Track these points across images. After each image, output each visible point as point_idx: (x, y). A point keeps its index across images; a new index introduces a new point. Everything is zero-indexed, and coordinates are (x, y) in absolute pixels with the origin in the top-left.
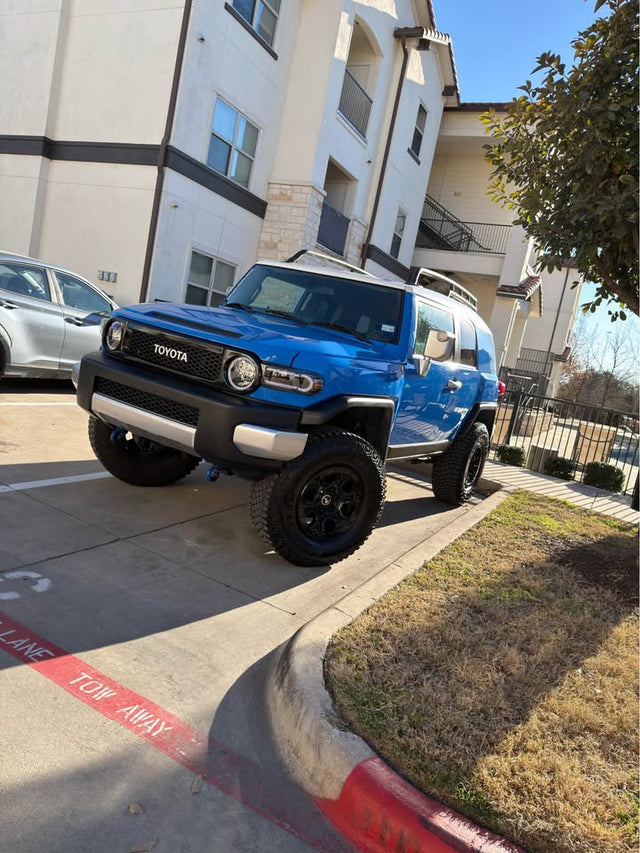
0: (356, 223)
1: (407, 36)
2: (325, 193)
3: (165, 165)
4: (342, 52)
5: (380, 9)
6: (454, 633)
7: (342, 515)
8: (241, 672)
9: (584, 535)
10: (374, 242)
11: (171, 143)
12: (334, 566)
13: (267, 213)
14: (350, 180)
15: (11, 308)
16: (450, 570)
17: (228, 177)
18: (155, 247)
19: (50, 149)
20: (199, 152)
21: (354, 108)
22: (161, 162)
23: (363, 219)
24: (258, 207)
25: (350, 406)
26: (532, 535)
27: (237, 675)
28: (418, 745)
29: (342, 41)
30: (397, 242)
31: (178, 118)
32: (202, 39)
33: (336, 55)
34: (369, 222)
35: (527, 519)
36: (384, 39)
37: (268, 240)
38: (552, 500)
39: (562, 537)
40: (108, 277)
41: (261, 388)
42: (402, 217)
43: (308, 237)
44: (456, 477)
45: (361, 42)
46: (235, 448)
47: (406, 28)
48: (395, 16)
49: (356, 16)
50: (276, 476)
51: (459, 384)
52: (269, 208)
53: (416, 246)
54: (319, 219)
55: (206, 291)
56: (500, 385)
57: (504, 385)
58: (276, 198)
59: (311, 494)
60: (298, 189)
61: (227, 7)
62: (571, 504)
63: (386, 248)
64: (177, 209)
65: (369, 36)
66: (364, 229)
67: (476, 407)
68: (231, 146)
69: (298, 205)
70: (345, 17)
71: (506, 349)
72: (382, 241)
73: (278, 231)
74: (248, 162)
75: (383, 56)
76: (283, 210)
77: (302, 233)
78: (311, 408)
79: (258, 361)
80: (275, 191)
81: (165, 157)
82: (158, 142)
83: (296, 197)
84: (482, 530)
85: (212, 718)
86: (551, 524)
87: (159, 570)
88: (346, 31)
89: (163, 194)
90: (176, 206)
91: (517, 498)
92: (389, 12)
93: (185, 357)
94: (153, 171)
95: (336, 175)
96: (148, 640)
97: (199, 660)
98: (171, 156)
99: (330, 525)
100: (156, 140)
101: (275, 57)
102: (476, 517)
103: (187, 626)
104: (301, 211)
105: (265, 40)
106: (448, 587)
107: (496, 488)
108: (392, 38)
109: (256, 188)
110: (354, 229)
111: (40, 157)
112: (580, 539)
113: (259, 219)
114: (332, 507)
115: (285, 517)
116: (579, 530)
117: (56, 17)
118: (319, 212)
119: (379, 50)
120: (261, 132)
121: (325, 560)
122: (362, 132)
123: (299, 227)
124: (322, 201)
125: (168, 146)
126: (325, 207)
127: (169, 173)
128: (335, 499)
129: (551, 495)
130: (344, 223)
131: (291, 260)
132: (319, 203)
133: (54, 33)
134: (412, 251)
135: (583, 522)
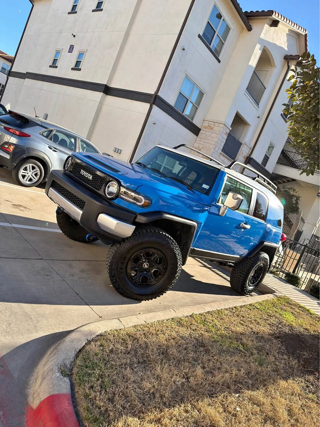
0: (245, 145)
1: (291, 59)
2: (231, 129)
3: (153, 104)
4: (254, 62)
5: (278, 45)
6: (173, 351)
7: (153, 275)
8: (48, 333)
9: (306, 329)
10: (253, 156)
11: (159, 94)
12: (143, 302)
13: (200, 134)
14: (246, 124)
15: (56, 151)
16: (204, 322)
17: (184, 114)
18: (141, 141)
19: (107, 90)
20: (171, 100)
21: (255, 90)
22: (152, 102)
23: (250, 145)
24: (196, 130)
25: (164, 218)
26: (272, 320)
27: (44, 335)
28: (95, 397)
29: (254, 58)
30: (266, 159)
31: (164, 84)
32: (184, 49)
33: (250, 63)
34: (252, 147)
35: (276, 312)
36: (278, 60)
37: (197, 147)
38: (300, 307)
39: (291, 327)
40: (117, 151)
41: (118, 198)
42: (271, 147)
43: (217, 148)
44: (243, 278)
45: (265, 59)
46: (97, 224)
47: (291, 55)
48: (286, 49)
49: (265, 46)
50: (118, 246)
51: (248, 227)
52: (201, 132)
53: (277, 163)
54: (225, 141)
55: (161, 165)
56: (282, 236)
57: (285, 236)
58: (206, 127)
59: (137, 260)
60: (217, 125)
61: (199, 36)
62: (312, 312)
63: (260, 161)
64: (155, 125)
65: (270, 57)
66: (249, 149)
67: (261, 242)
68: (188, 100)
69: (216, 132)
70: (258, 46)
71: (317, 225)
72: (258, 157)
73: (203, 143)
74: (195, 108)
75: (275, 67)
76: (208, 134)
77: (214, 146)
78: (142, 214)
79: (120, 185)
80: (206, 124)
81: (155, 100)
82: (153, 93)
83: (216, 128)
84: (243, 309)
85: (12, 349)
86: (289, 318)
87: (49, 277)
88: (257, 53)
89: (150, 117)
90: (155, 124)
91: (279, 300)
92: (283, 47)
93: (91, 178)
94: (148, 106)
95: (239, 121)
96: (15, 305)
97: (32, 321)
98: (157, 99)
99: (145, 279)
100: (152, 91)
101: (219, 61)
102: (245, 302)
103: (40, 305)
104: (216, 135)
105: (216, 54)
106: (196, 330)
107: (271, 292)
108: (283, 60)
109: (197, 121)
110: (243, 148)
111: (102, 93)
112: (302, 330)
113: (196, 136)
114: (148, 270)
115: (119, 268)
116: (304, 325)
117: (123, 34)
118: (226, 137)
119: (275, 65)
120: (205, 95)
121: (139, 297)
122: (257, 102)
123: (213, 143)
124: (228, 132)
125: (156, 95)
126: (229, 135)
127: (155, 108)
128: (151, 266)
129: (302, 305)
130: (239, 144)
131: (175, 148)
132: (226, 133)
133: (121, 41)
134: (275, 165)
135: (312, 322)
